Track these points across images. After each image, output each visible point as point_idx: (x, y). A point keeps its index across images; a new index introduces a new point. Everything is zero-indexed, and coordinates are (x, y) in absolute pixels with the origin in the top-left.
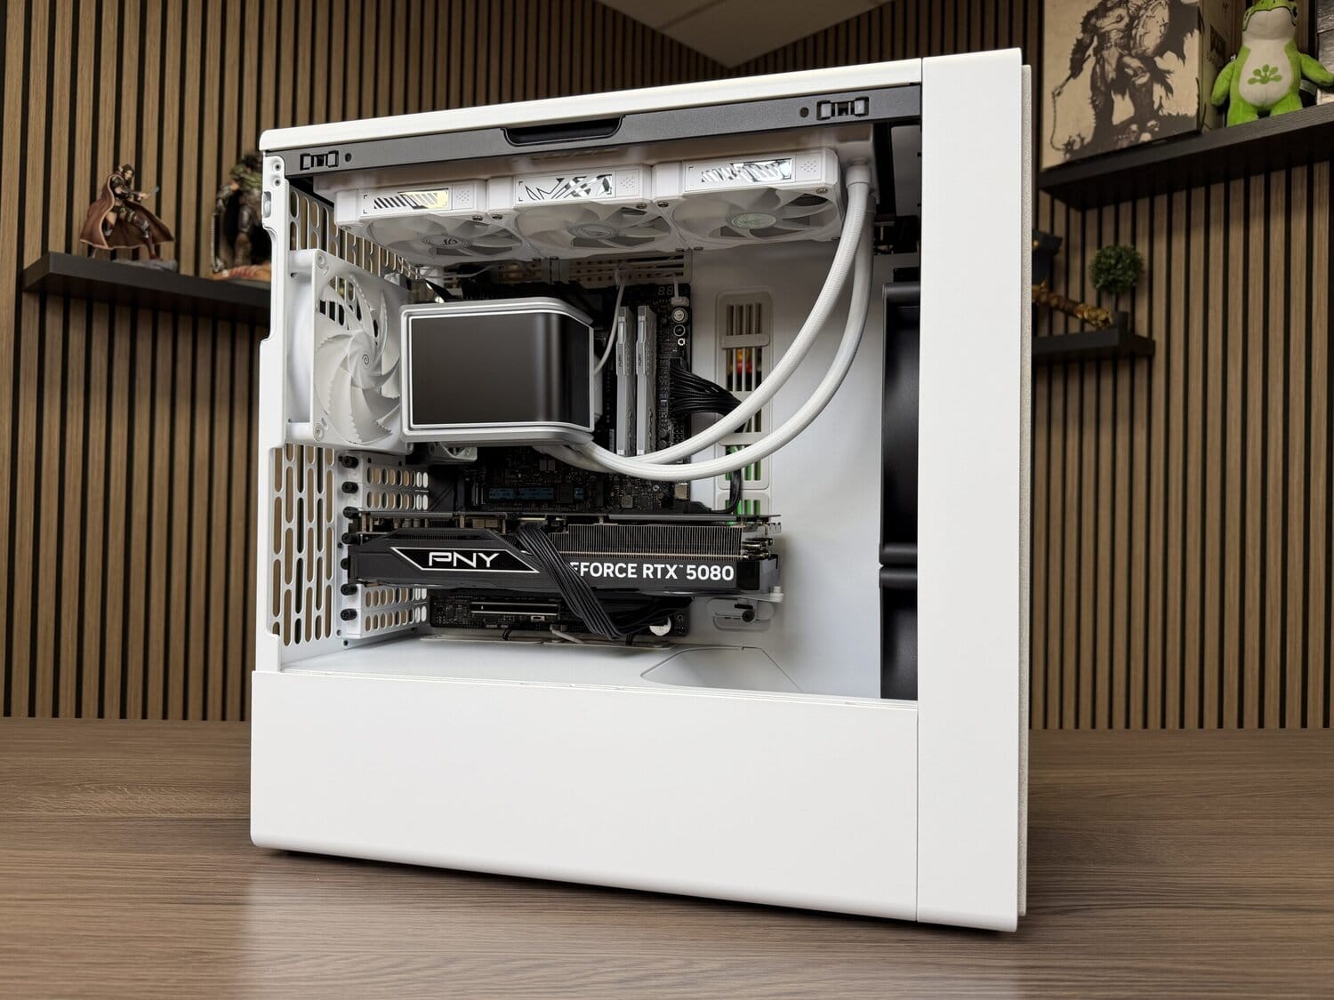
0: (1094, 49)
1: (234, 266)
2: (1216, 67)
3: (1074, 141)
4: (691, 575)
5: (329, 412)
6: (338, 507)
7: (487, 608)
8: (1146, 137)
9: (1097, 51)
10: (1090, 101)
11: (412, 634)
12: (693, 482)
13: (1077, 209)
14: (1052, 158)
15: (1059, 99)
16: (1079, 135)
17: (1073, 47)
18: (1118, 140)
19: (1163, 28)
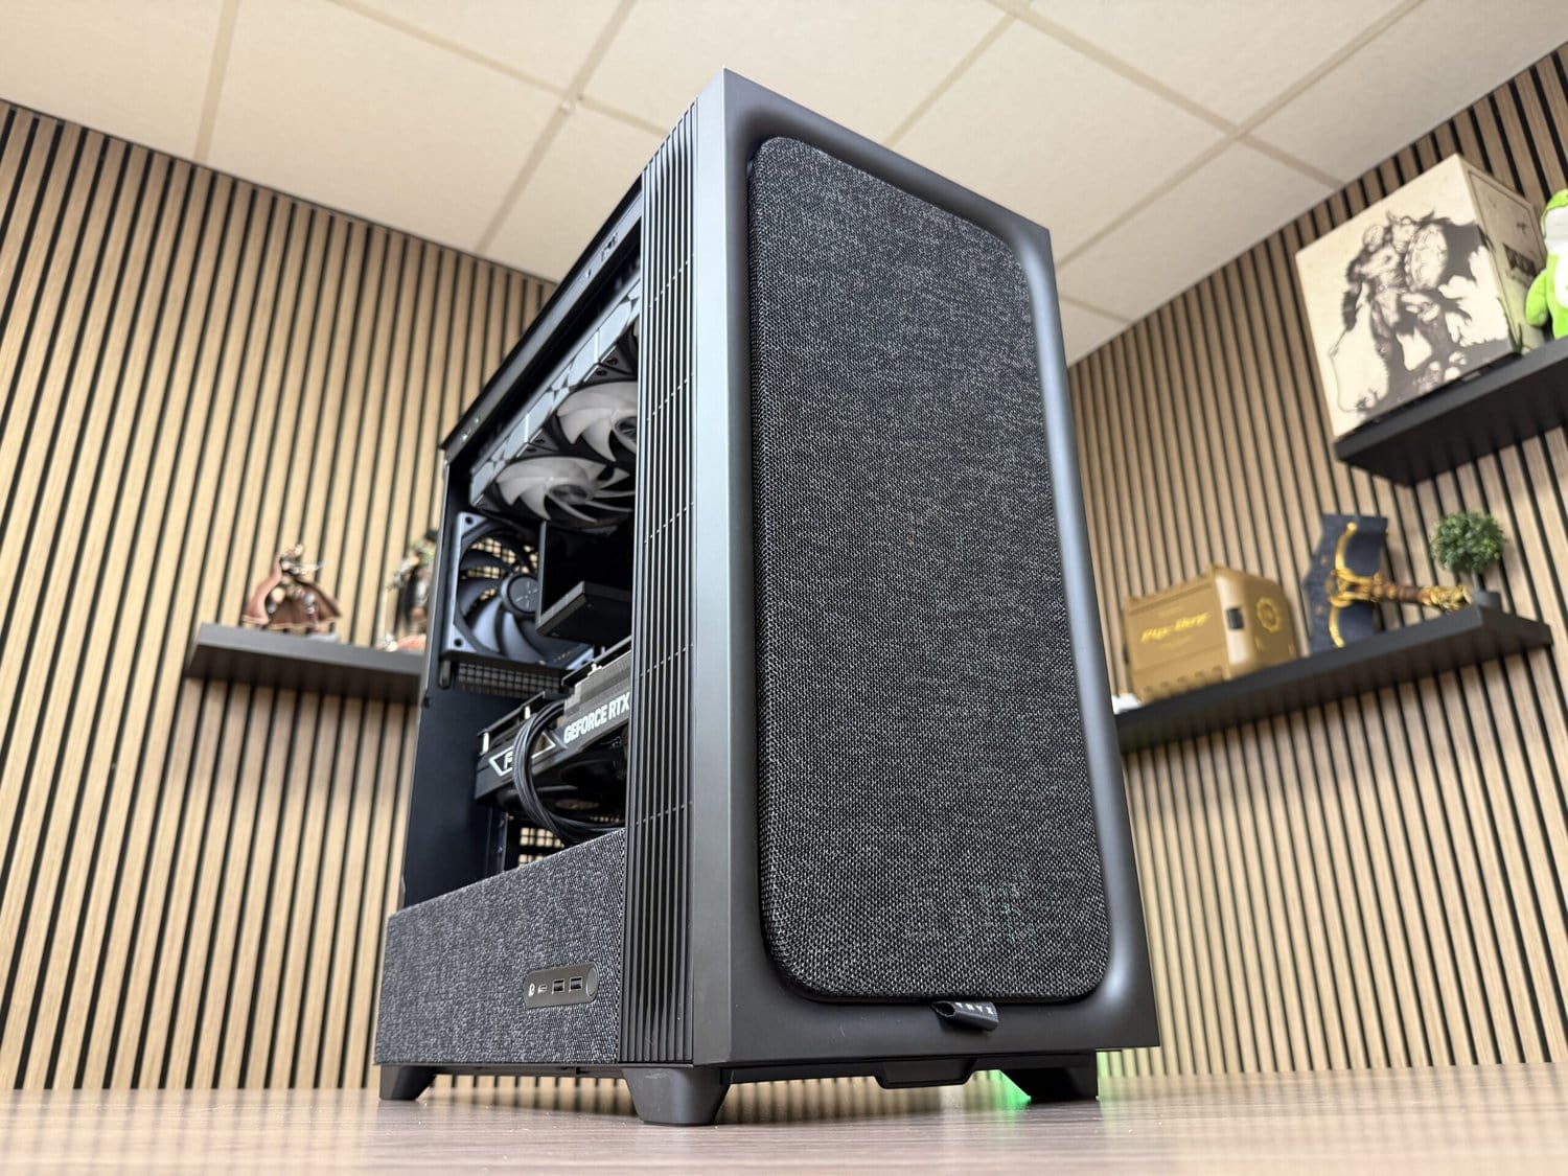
3: (1366, 398)
8: (1452, 374)
9: (1371, 297)
10: (1375, 350)
13: (1405, 484)
15: (1337, 358)
16: (1370, 391)
17: (1341, 301)
18: (1418, 384)
19: (1442, 258)
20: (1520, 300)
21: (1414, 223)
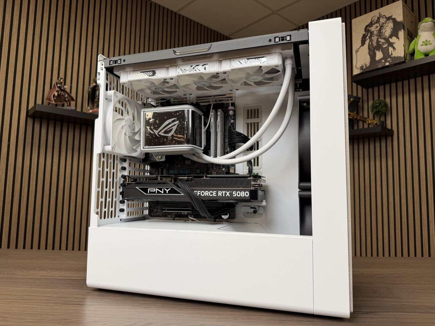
0: (369, 37)
1: (93, 109)
2: (410, 41)
3: (363, 66)
4: (234, 195)
5: (117, 143)
6: (119, 175)
7: (168, 210)
8: (387, 64)
9: (370, 37)
10: (368, 53)
11: (143, 218)
12: (237, 165)
13: (365, 88)
14: (356, 72)
15: (357, 53)
16: (365, 64)
17: (362, 36)
18: (378, 65)
19: (391, 29)
20: (408, 46)
21: (386, 18)
